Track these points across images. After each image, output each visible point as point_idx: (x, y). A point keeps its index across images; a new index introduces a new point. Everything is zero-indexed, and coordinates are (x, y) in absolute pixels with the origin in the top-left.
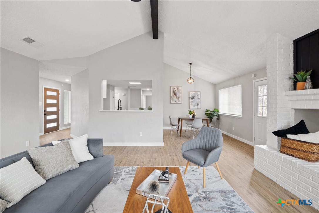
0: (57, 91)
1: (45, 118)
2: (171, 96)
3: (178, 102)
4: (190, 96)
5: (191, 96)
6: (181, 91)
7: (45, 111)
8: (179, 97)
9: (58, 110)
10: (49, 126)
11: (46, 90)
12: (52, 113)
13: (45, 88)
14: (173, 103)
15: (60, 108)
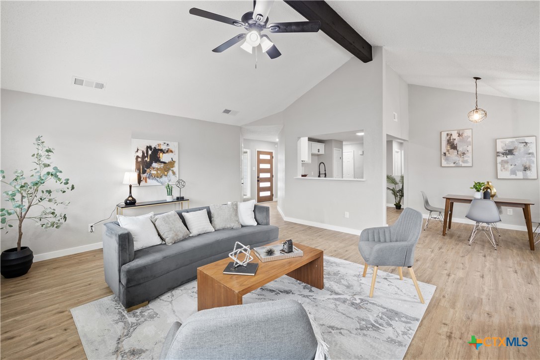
0: (271, 154)
1: (258, 185)
2: (444, 150)
3: (461, 163)
4: (500, 149)
5: (502, 148)
6: (470, 139)
7: (258, 177)
8: (464, 154)
9: (272, 176)
10: (262, 194)
11: (259, 153)
12: (265, 180)
13: (258, 151)
14: (448, 165)
15: (274, 174)
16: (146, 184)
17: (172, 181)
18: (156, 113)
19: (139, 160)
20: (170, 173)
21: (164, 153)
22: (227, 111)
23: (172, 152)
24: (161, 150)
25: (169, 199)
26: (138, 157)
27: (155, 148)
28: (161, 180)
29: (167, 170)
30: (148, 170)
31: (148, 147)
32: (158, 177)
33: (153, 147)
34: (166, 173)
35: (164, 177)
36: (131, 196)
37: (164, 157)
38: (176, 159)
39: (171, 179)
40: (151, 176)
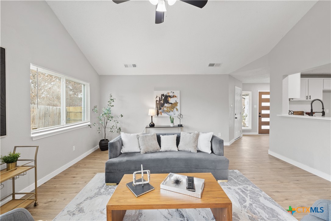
1: (260, 119)
7: (260, 113)
10: (264, 127)
11: (261, 94)
12: (267, 116)
16: (161, 116)
17: (176, 115)
18: (167, 75)
19: (158, 102)
20: (175, 109)
21: (171, 97)
22: (212, 65)
23: (176, 97)
24: (170, 96)
25: (171, 125)
26: (157, 101)
27: (166, 95)
28: (170, 114)
29: (173, 108)
30: (162, 108)
31: (162, 95)
32: (168, 112)
33: (165, 95)
34: (172, 110)
35: (171, 112)
36: (152, 122)
37: (171, 100)
38: (178, 101)
39: (175, 114)
40: (164, 111)
